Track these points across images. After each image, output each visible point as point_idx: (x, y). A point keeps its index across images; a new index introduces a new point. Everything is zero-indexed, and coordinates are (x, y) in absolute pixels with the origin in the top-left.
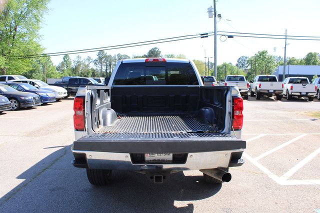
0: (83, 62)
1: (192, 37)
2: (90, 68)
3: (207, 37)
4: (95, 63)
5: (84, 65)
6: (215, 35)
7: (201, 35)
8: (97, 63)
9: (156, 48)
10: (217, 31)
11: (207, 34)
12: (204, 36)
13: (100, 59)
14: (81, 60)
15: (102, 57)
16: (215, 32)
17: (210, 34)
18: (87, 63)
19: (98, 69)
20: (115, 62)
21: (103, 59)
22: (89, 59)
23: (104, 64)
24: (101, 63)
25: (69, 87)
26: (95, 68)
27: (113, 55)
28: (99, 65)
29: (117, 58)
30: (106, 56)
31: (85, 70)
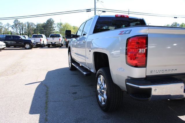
0: (4, 26)
1: (81, 11)
2: (9, 31)
3: (90, 11)
4: (12, 28)
5: (5, 29)
6: (95, 10)
7: (87, 10)
8: (14, 28)
9: (51, 19)
10: (96, 8)
11: (90, 10)
12: (88, 10)
13: (16, 25)
14: (3, 25)
15: (17, 24)
16: (95, 8)
17: (92, 10)
18: (7, 27)
19: (14, 31)
20: (26, 27)
21: (18, 25)
22: (8, 25)
23: (18, 28)
24: (16, 28)
25: (6, 41)
26: (12, 31)
27: (24, 23)
28: (15, 29)
29: (26, 24)
30: (20, 23)
31: (6, 32)
